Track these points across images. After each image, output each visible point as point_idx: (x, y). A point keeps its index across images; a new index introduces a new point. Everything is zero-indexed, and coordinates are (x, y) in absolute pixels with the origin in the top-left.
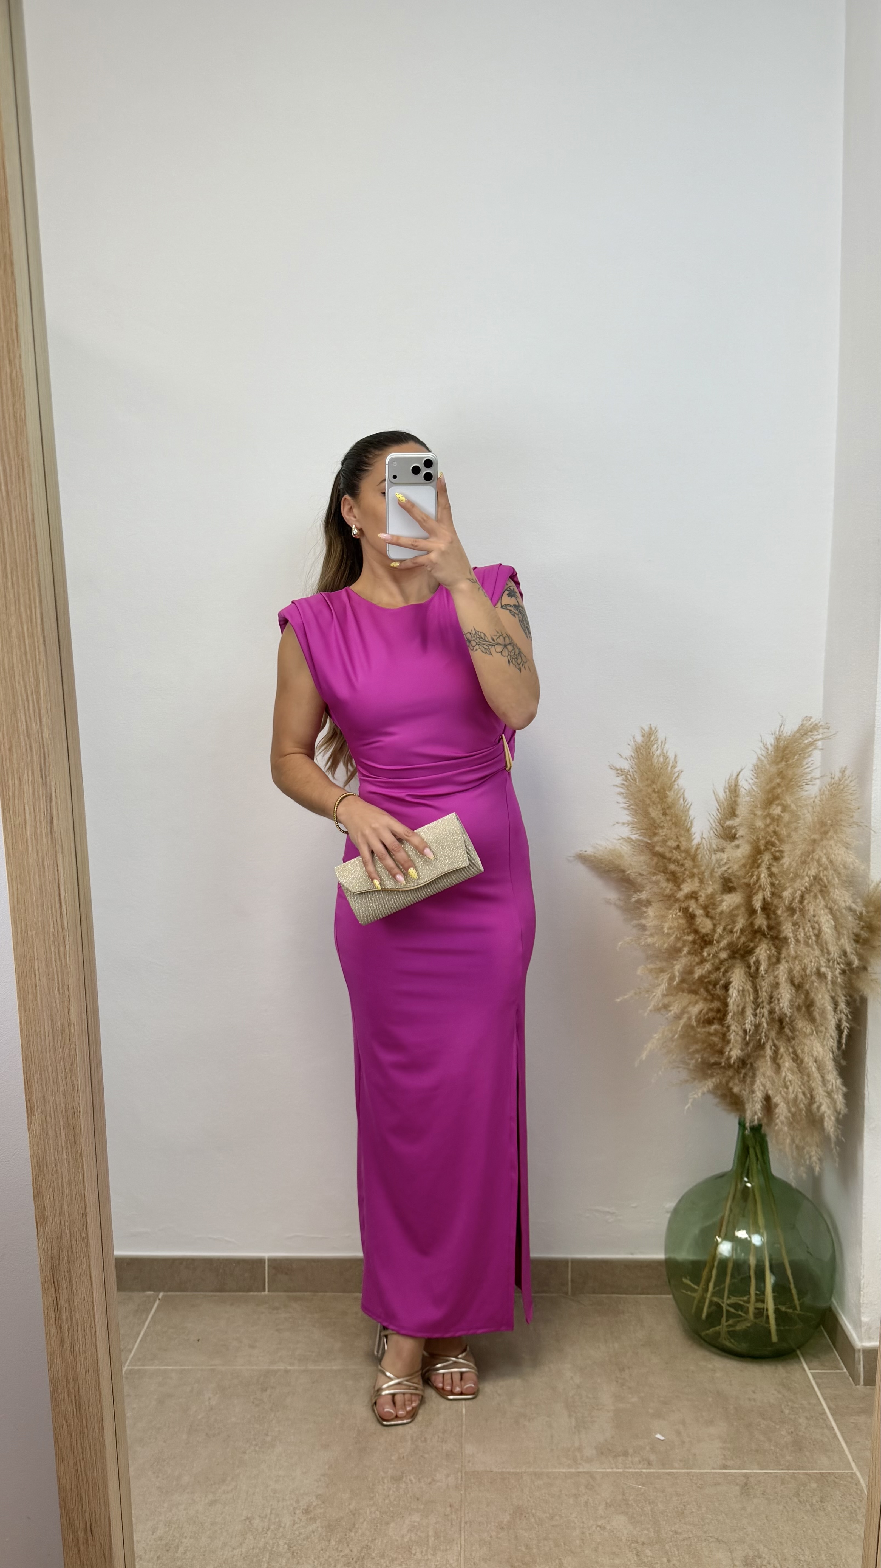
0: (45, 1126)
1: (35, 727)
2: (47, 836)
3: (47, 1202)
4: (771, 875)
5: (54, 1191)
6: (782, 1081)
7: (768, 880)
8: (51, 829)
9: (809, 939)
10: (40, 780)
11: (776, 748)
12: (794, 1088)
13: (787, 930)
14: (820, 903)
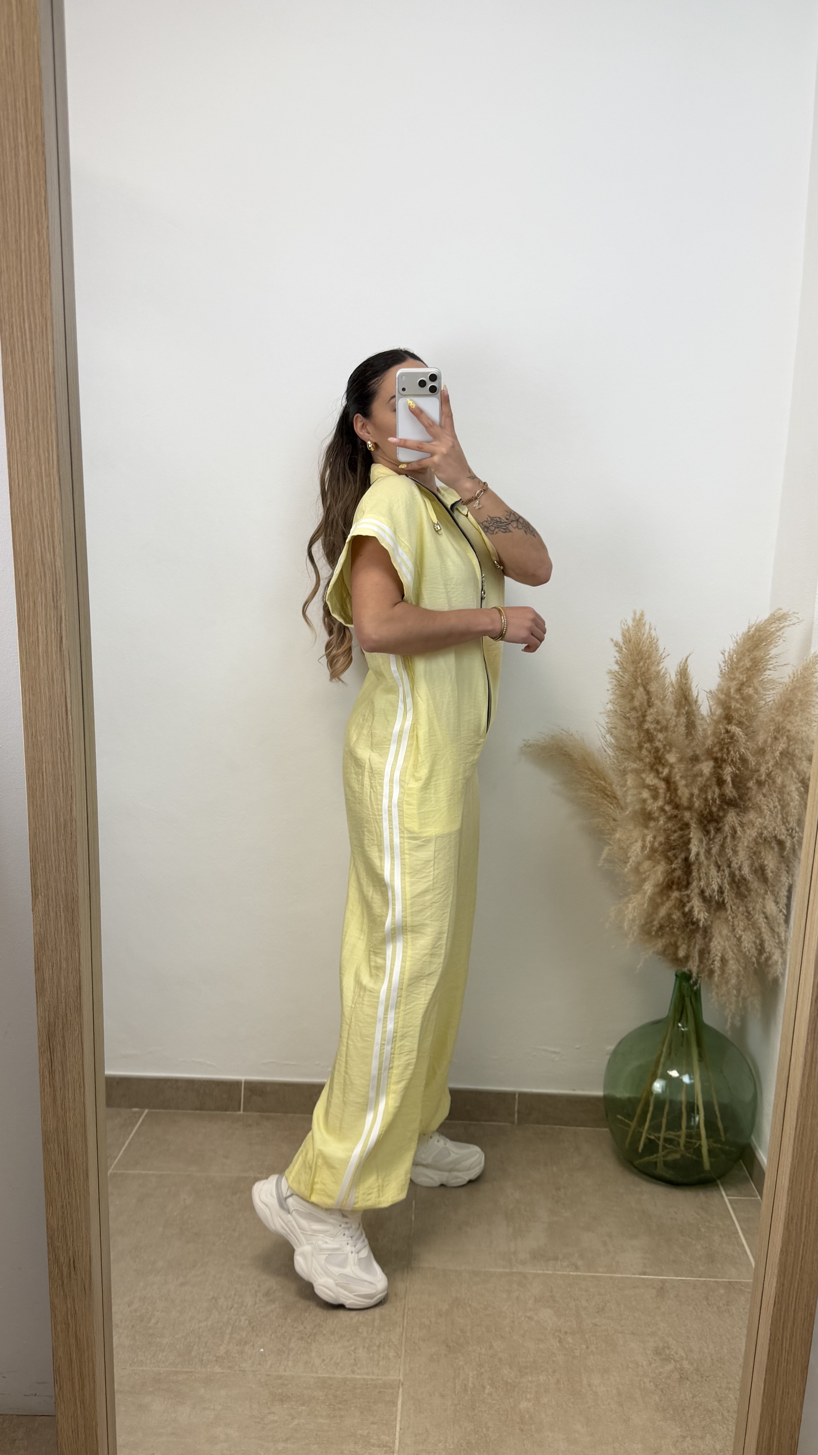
0: (47, 909)
1: (48, 557)
2: (56, 653)
3: (47, 976)
5: (53, 966)
8: (60, 647)
10: (52, 603)
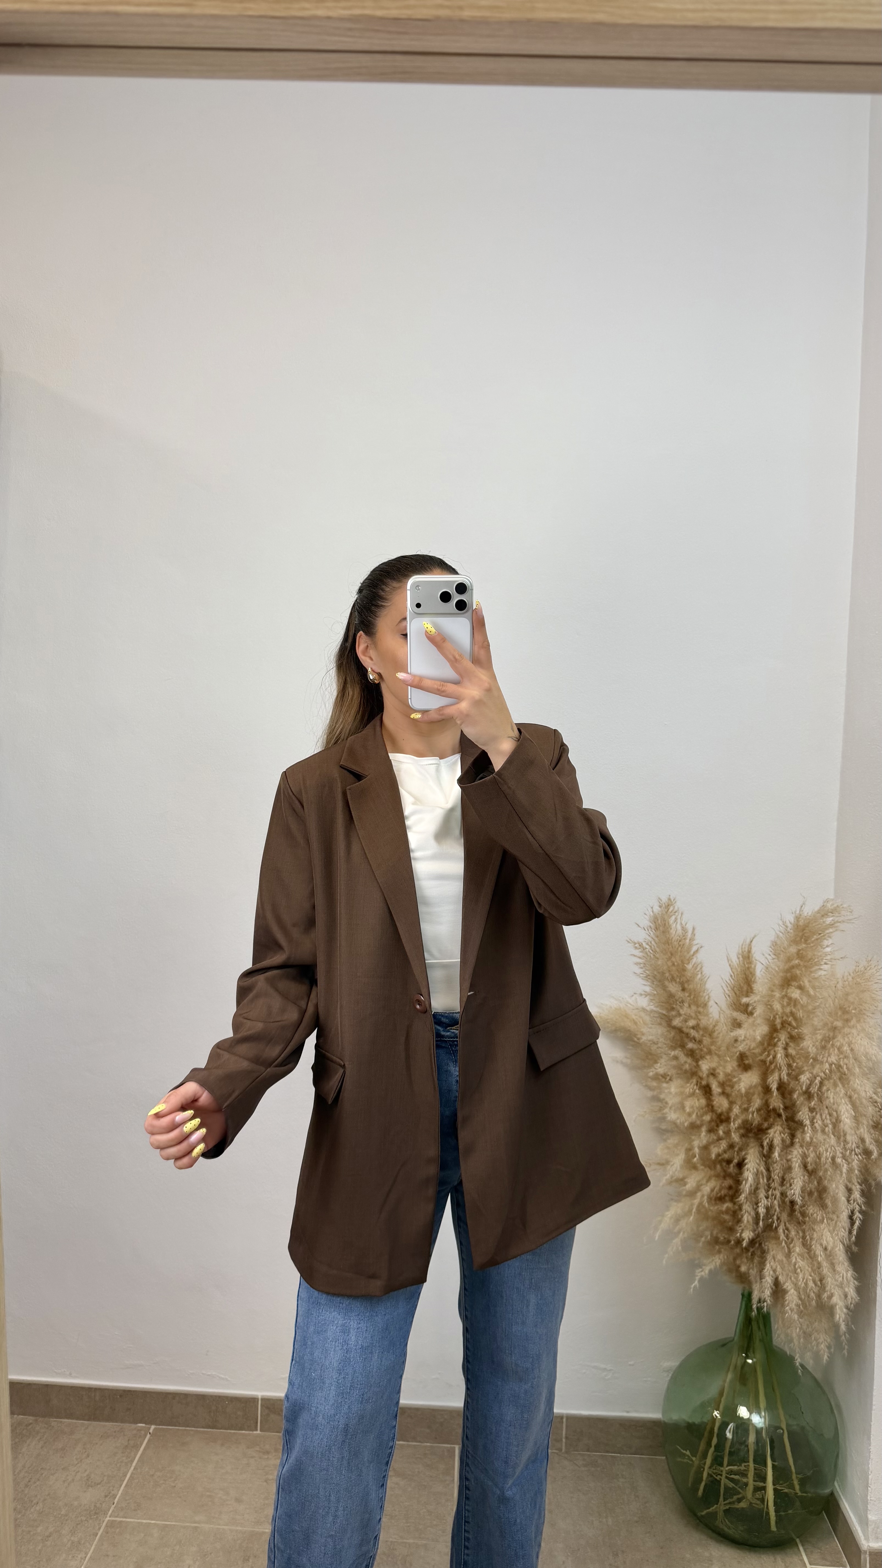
4: (787, 1055)
6: (792, 1267)
7: (785, 1062)
9: (826, 1127)
11: (796, 927)
12: (804, 1274)
13: (803, 1115)
14: (840, 1091)
